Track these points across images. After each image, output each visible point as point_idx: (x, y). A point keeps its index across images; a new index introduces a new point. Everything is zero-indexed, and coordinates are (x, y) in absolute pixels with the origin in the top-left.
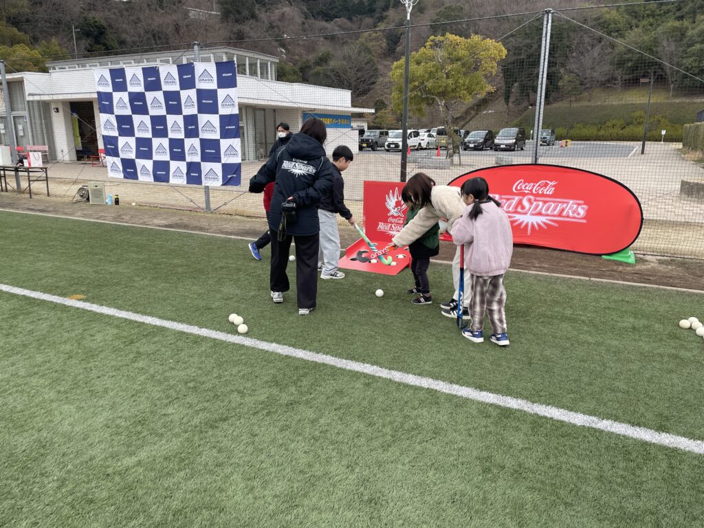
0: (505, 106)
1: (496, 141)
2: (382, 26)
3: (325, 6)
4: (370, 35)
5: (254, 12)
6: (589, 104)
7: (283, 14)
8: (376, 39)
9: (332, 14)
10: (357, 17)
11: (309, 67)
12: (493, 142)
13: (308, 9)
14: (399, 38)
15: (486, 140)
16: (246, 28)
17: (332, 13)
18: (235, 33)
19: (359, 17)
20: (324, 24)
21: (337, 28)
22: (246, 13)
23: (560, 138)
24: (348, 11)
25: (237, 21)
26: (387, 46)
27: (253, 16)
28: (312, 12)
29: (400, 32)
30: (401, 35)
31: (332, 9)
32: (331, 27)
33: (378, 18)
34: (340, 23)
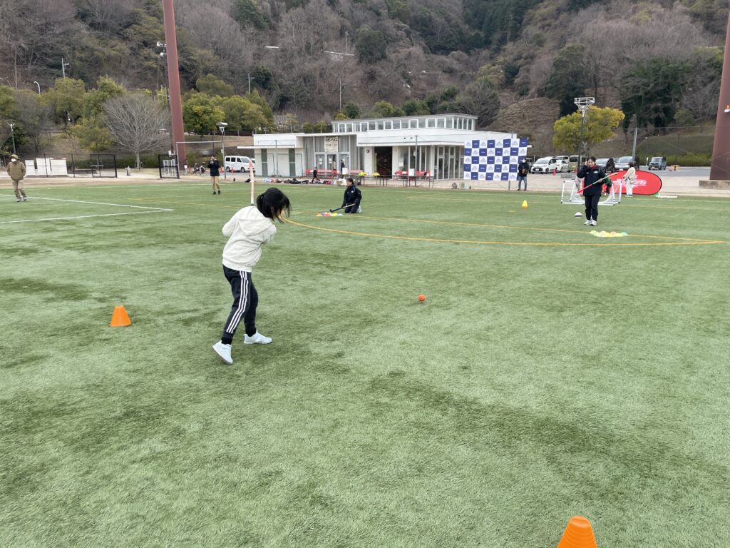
0: (624, 135)
1: (616, 166)
2: (501, 59)
3: (442, 39)
4: (488, 68)
5: (385, 53)
6: (701, 135)
7: (410, 53)
8: (496, 72)
9: (448, 48)
10: (475, 50)
11: (436, 102)
12: (614, 167)
13: (426, 44)
14: (518, 70)
15: (608, 165)
16: (377, 67)
17: (448, 46)
18: (369, 73)
19: (477, 50)
20: (443, 58)
21: (455, 62)
22: (378, 54)
23: (669, 164)
24: (465, 43)
25: (370, 62)
26: (505, 78)
27: (384, 57)
28: (429, 47)
29: (518, 65)
30: (520, 67)
31: (450, 42)
32: (450, 60)
33: (494, 49)
34: (456, 56)
